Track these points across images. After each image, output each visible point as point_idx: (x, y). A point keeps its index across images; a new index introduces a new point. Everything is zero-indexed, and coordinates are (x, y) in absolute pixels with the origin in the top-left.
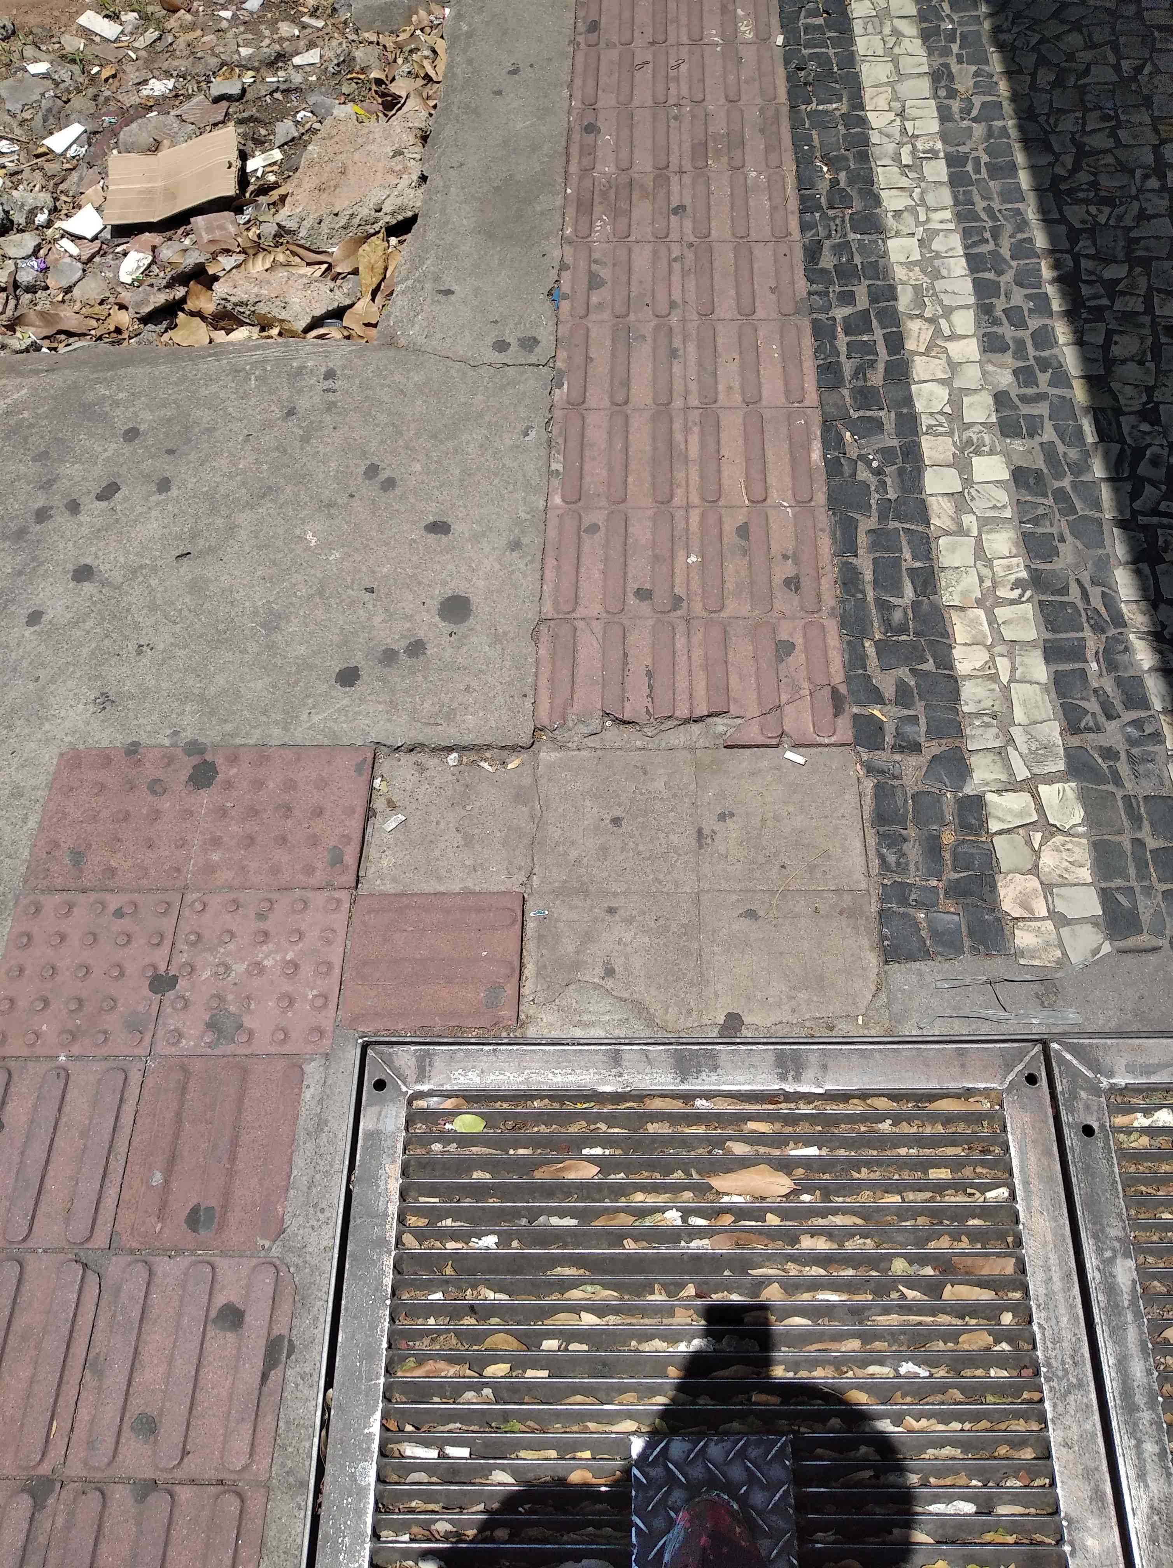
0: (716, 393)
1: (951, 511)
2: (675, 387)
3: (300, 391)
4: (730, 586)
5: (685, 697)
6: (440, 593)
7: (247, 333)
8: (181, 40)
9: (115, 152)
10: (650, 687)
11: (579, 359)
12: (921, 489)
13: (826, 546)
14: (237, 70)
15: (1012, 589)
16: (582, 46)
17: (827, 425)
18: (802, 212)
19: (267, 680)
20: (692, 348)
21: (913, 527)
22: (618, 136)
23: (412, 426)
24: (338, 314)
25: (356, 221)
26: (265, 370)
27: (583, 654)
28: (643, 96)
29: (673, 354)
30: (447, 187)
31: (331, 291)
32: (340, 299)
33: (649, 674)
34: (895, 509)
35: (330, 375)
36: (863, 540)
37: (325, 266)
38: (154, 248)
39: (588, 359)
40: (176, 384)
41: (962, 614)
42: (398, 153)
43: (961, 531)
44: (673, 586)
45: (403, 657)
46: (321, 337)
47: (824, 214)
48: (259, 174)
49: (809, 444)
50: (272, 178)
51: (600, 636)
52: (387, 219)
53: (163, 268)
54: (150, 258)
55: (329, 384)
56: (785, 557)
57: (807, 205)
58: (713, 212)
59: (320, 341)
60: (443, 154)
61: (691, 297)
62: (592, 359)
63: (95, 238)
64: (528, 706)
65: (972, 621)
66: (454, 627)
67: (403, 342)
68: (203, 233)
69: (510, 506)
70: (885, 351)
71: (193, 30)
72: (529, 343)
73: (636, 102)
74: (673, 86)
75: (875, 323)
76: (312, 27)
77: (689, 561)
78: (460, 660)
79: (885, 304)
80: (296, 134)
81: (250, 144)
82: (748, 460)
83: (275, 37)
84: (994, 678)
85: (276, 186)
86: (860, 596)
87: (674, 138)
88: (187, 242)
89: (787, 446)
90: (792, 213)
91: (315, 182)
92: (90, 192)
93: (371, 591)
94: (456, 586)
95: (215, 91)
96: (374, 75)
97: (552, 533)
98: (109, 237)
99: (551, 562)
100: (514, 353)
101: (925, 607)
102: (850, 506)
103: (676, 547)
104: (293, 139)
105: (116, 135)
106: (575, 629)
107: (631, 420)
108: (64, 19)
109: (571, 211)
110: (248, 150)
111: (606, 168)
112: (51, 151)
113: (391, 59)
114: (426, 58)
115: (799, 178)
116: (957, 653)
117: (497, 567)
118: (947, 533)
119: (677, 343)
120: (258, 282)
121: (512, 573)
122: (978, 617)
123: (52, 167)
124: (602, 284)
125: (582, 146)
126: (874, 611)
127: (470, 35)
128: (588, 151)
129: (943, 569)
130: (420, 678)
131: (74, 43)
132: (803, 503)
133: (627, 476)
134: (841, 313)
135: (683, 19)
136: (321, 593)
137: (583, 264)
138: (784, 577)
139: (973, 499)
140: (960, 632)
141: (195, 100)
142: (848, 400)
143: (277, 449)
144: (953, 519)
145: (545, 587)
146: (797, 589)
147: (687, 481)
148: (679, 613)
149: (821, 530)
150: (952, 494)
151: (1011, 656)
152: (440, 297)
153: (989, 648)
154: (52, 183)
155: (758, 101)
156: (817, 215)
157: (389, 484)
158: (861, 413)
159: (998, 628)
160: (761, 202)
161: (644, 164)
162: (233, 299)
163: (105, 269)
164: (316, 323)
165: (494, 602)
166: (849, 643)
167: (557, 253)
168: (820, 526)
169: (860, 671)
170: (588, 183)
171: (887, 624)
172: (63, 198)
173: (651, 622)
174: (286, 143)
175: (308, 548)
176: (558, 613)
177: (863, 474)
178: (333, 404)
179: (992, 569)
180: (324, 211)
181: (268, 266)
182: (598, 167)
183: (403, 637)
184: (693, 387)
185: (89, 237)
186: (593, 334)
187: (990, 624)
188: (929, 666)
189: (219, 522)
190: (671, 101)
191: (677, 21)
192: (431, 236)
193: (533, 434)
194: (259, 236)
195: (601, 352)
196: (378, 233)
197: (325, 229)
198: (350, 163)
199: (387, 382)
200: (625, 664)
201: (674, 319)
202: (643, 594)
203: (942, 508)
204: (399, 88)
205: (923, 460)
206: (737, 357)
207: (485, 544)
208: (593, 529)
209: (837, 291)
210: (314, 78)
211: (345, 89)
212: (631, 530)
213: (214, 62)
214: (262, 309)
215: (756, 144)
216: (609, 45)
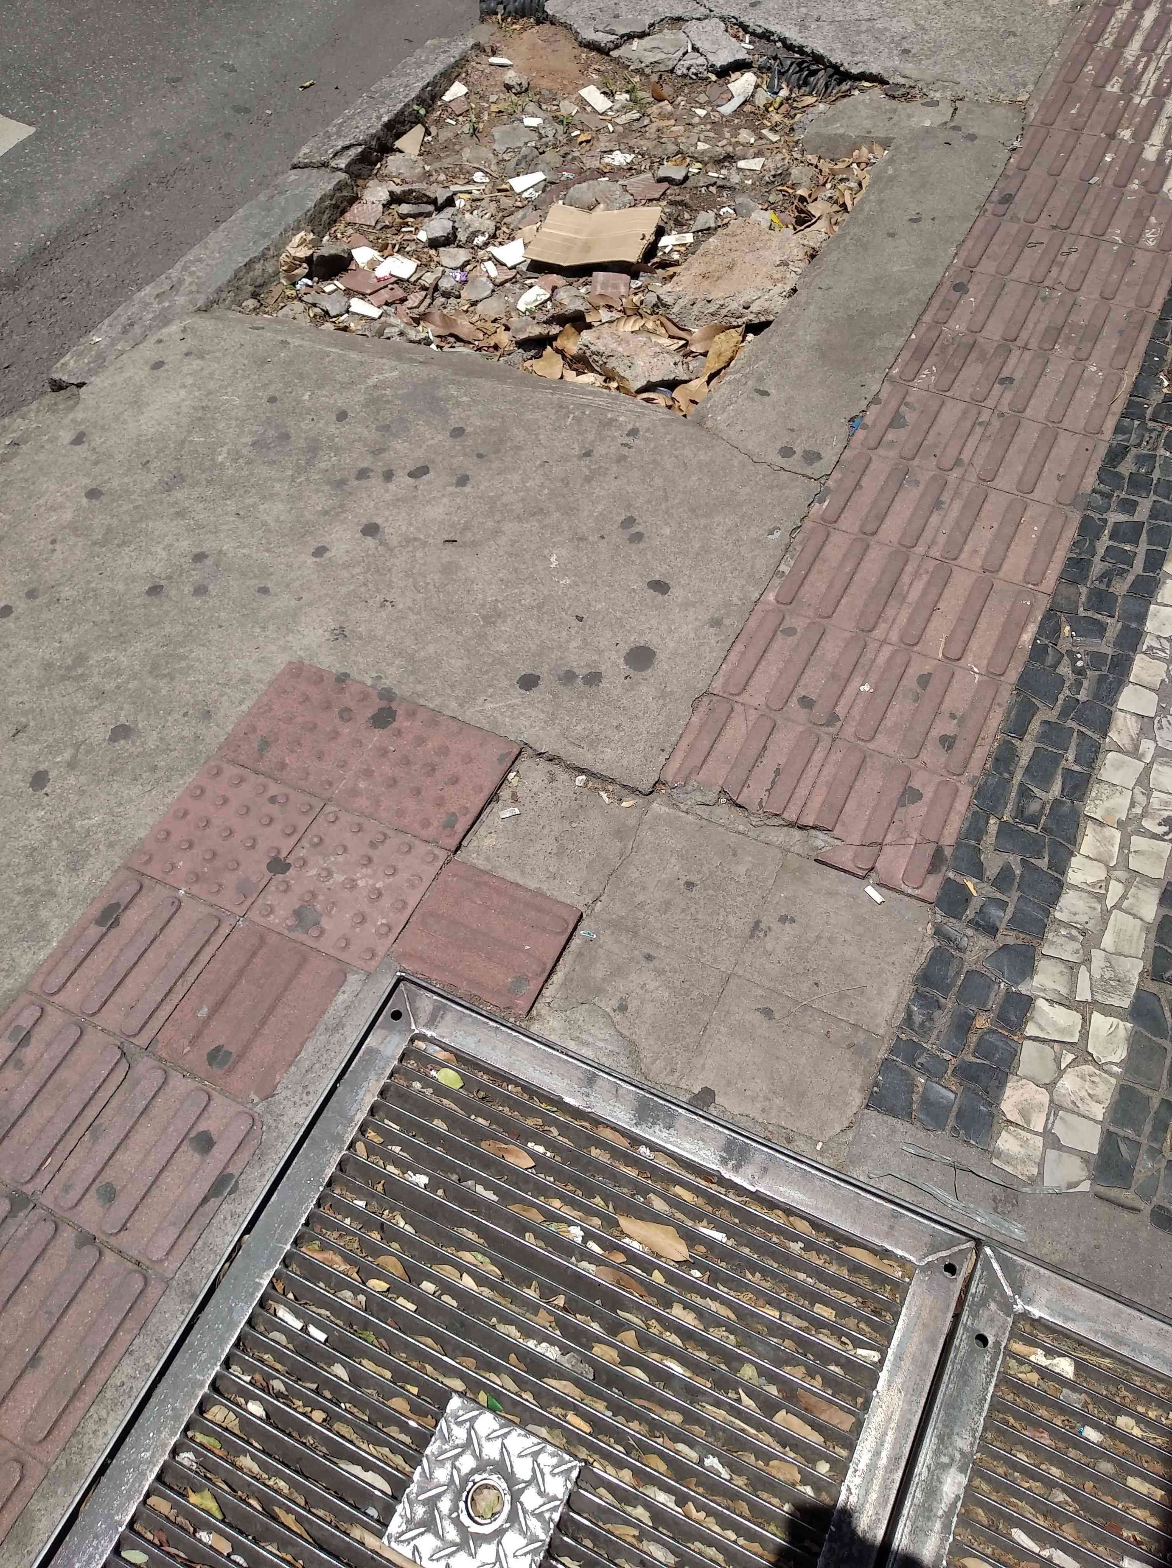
0: (961, 551)
1: (1134, 731)
2: (924, 534)
3: (601, 440)
4: (888, 723)
5: (800, 803)
6: (634, 640)
7: (593, 379)
8: (654, 125)
9: (561, 202)
10: (773, 783)
11: (850, 483)
12: (1113, 701)
13: (996, 719)
14: (688, 160)
15: (1160, 824)
16: (988, 214)
17: (1051, 614)
18: (1123, 416)
19: (466, 661)
20: (957, 506)
21: (1089, 733)
22: (982, 301)
23: (680, 496)
24: (672, 385)
25: (724, 312)
26: (583, 413)
27: (729, 732)
28: (1023, 271)
29: (938, 504)
30: (807, 303)
31: (675, 364)
32: (680, 373)
33: (778, 772)
34: (1079, 710)
35: (633, 433)
36: (1035, 727)
37: (684, 342)
38: (554, 289)
39: (858, 485)
40: (510, 403)
41: (1098, 829)
42: (784, 263)
43: (1135, 753)
44: (836, 704)
45: (579, 681)
46: (648, 400)
47: (1143, 424)
48: (667, 250)
49: (1025, 625)
50: (676, 256)
51: (750, 724)
52: (751, 317)
53: (555, 306)
54: (548, 296)
55: (629, 440)
56: (953, 716)
57: (1132, 411)
58: (1037, 392)
59: (644, 403)
60: (819, 274)
61: (979, 461)
62: (861, 487)
63: (514, 267)
64: (662, 759)
65: (1105, 838)
66: (631, 672)
67: (709, 424)
68: (599, 288)
69: (727, 588)
70: (1142, 566)
71: (669, 119)
72: (812, 457)
73: (1013, 275)
74: (1055, 270)
75: (1144, 537)
76: (768, 139)
77: (862, 688)
78: (624, 701)
79: (1162, 523)
80: (713, 225)
81: (671, 223)
82: (960, 620)
83: (733, 140)
84: (1101, 898)
85: (676, 263)
86: (1006, 775)
87: (1033, 317)
88: (583, 290)
89: (1002, 619)
90: (1114, 414)
91: (703, 269)
92: (526, 229)
93: (581, 619)
94: (651, 640)
95: (662, 172)
96: (800, 192)
97: (752, 623)
98: (525, 269)
99: (739, 647)
100: (795, 462)
101: (1065, 809)
102: (1036, 693)
103: (855, 673)
104: (709, 229)
105: (568, 189)
106: (732, 710)
107: (870, 550)
108: (570, 88)
109: (906, 355)
110: (667, 228)
111: (957, 326)
112: (512, 189)
113: (821, 182)
114: (850, 189)
115: (1136, 384)
116: (1075, 861)
117: (692, 635)
118: (1120, 750)
119: (946, 497)
120: (620, 340)
121: (702, 645)
122: (1112, 837)
123: (506, 202)
124: (904, 425)
125: (944, 300)
126: (1013, 794)
127: (892, 179)
128: (950, 308)
129: (1100, 781)
130: (584, 704)
131: (568, 108)
132: (994, 675)
133: (842, 597)
134: (1115, 517)
135: (1095, 213)
136: (540, 607)
137: (894, 403)
138: (943, 733)
139: (1161, 728)
140: (1089, 843)
141: (643, 176)
142: (1083, 598)
143: (562, 480)
144: (1132, 740)
145: (724, 666)
146: (949, 748)
147: (894, 620)
148: (831, 729)
149: (999, 704)
150: (1143, 717)
151: (1127, 885)
152: (756, 396)
153: (1109, 869)
154: (501, 214)
155: (1132, 304)
156: (1137, 422)
157: (638, 537)
158: (1089, 614)
159: (1128, 855)
160: (1088, 396)
161: (994, 331)
162: (593, 348)
163: (510, 295)
164: (650, 387)
165: (675, 663)
166: (975, 813)
167: (875, 388)
168: (998, 700)
169: (973, 842)
170: (934, 334)
171: (1020, 811)
172: (504, 229)
173: (801, 728)
174: (701, 231)
175: (548, 568)
176: (725, 692)
177: (1065, 669)
178: (624, 458)
179: (1148, 799)
180: (700, 296)
181: (636, 328)
182: (951, 323)
183: (588, 665)
184: (942, 540)
185: (509, 265)
186: (872, 466)
187: (1121, 848)
188: (1043, 863)
189: (490, 524)
190: (1046, 283)
191: (1088, 213)
192: (774, 341)
193: (777, 535)
194: (642, 302)
195: (872, 484)
196: (739, 326)
197: (696, 310)
198: (740, 261)
199: (677, 453)
200: (761, 755)
201: (954, 475)
202: (806, 703)
203: (1126, 725)
204: (816, 209)
205: (1128, 675)
206: (995, 525)
207: (691, 613)
208: (790, 632)
209: (1122, 496)
210: (750, 182)
211: (772, 198)
212: (823, 643)
213: (672, 148)
214: (612, 363)
215: (1109, 341)
216: (1014, 219)
